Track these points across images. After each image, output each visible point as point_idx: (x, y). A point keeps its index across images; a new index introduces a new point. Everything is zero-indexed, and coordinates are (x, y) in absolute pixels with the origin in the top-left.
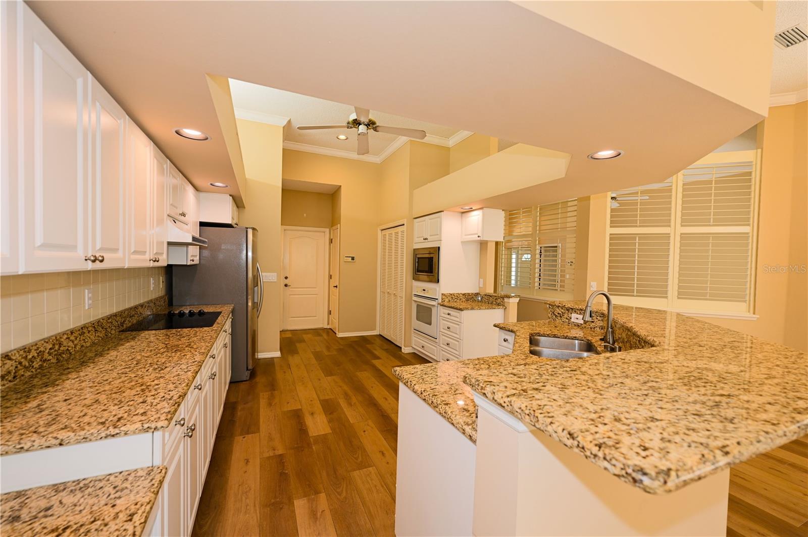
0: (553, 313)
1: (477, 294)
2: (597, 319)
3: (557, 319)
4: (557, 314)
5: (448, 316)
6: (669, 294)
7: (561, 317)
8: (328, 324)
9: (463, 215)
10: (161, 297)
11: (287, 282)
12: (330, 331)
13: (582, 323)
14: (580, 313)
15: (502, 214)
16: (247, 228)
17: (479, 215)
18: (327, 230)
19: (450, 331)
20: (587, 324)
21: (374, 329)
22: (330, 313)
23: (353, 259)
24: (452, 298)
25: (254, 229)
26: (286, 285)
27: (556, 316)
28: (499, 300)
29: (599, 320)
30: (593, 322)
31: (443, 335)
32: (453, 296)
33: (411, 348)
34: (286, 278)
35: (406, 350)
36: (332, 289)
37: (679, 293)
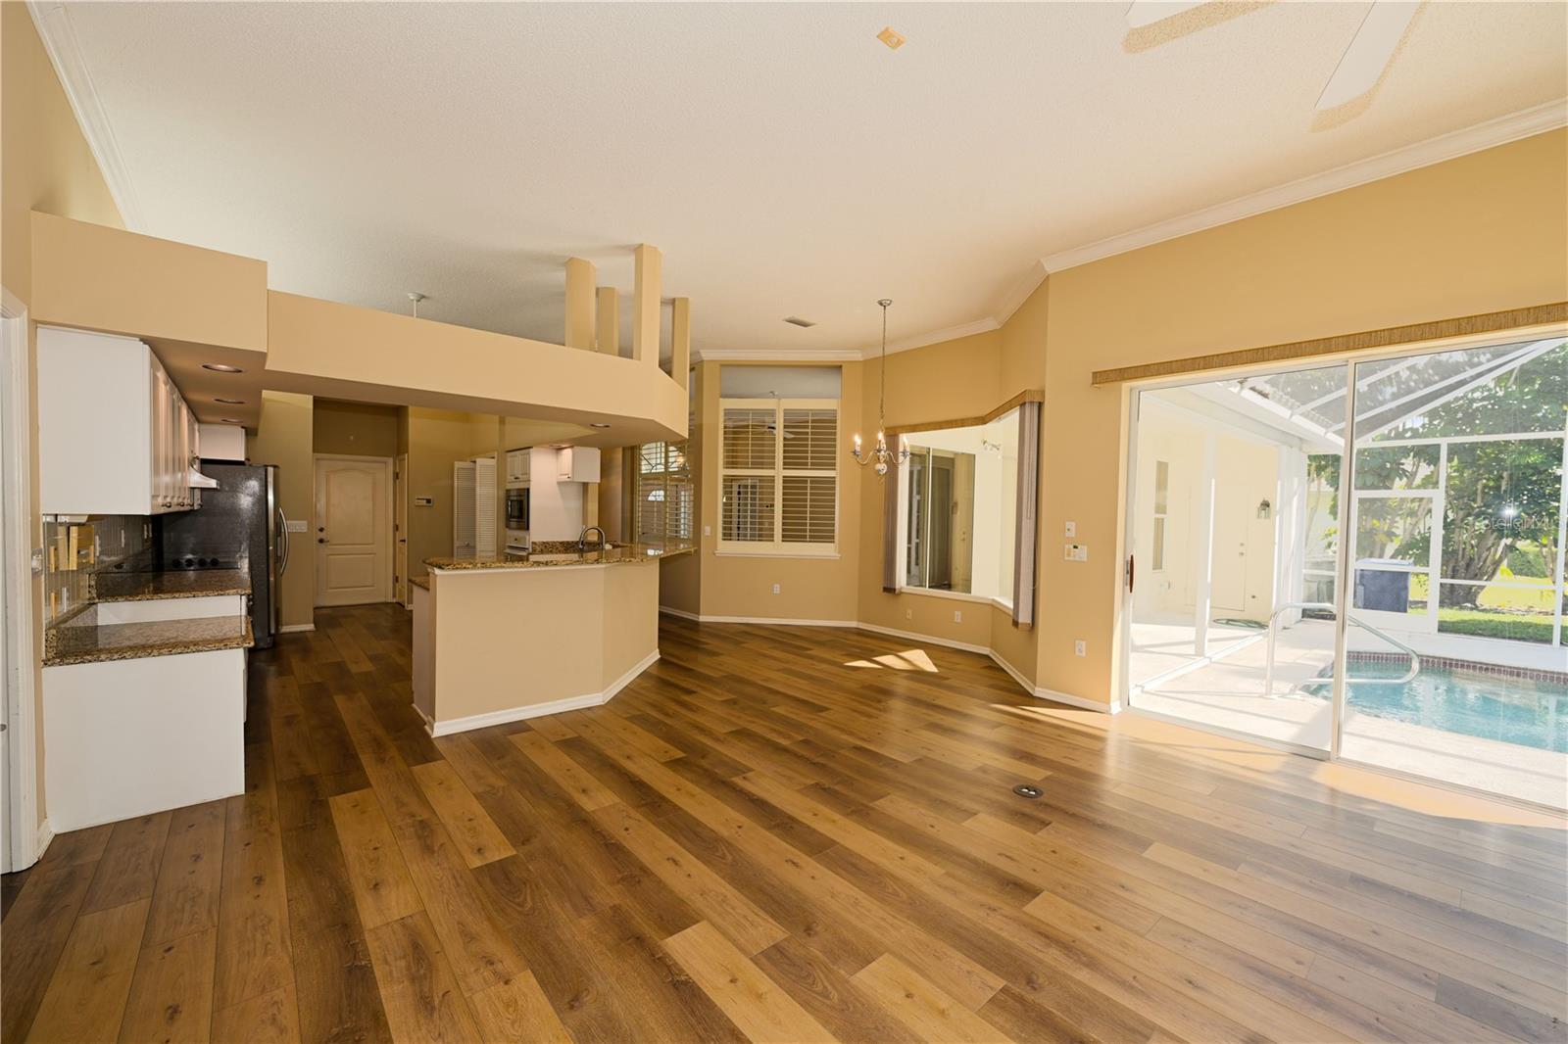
6: (775, 538)
8: (394, 596)
10: (142, 553)
11: (322, 535)
12: (397, 605)
15: (596, 453)
16: (266, 466)
18: (390, 460)
22: (396, 579)
23: (429, 501)
25: (275, 467)
26: (321, 541)
34: (321, 530)
36: (399, 544)
37: (783, 536)
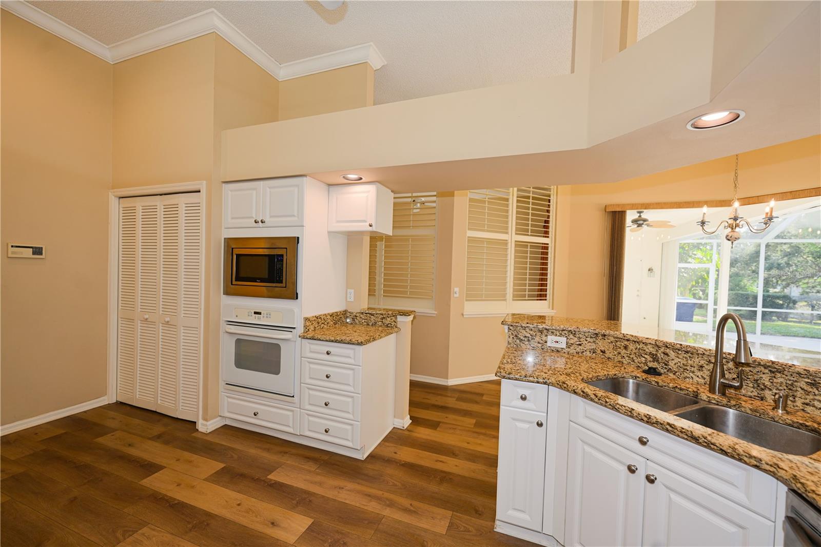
0: (516, 336)
1: (345, 312)
2: (586, 340)
3: (522, 344)
4: (522, 338)
5: (327, 357)
7: (529, 340)
9: (332, 188)
13: (565, 347)
14: (561, 334)
17: (369, 192)
19: (331, 382)
20: (572, 348)
21: (103, 393)
24: (319, 323)
27: (521, 340)
28: (389, 319)
29: (590, 342)
30: (580, 345)
31: (309, 389)
32: (320, 320)
33: (219, 418)
35: (206, 426)
